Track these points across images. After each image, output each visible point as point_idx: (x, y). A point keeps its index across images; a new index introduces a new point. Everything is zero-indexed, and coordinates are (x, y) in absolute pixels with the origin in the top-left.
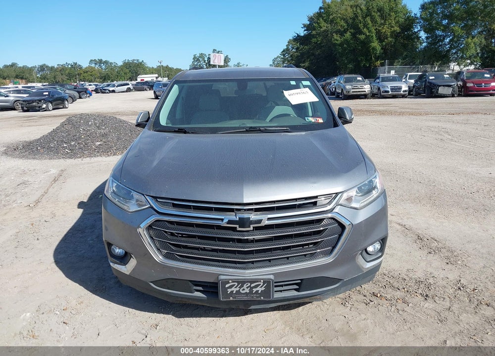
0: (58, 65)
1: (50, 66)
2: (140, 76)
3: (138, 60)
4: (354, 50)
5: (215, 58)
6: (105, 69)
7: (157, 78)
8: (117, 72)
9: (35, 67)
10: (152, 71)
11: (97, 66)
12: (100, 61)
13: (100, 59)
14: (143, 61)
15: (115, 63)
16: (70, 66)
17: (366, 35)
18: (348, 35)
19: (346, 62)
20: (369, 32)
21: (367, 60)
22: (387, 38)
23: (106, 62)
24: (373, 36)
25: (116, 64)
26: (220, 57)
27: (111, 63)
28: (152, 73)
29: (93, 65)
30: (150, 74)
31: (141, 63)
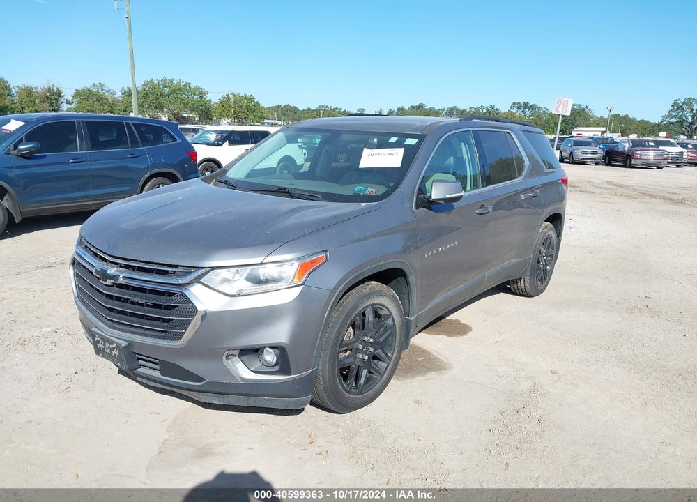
0: (470, 108)
1: (461, 109)
2: (577, 129)
3: (580, 105)
5: (559, 106)
6: (530, 116)
7: (603, 133)
8: (545, 121)
9: (444, 110)
10: (598, 122)
11: (520, 111)
12: (526, 105)
13: (525, 102)
14: (587, 107)
15: (545, 108)
16: (485, 111)
23: (533, 107)
25: (547, 109)
26: (567, 104)
27: (539, 108)
28: (598, 125)
29: (515, 110)
30: (595, 127)
31: (584, 110)
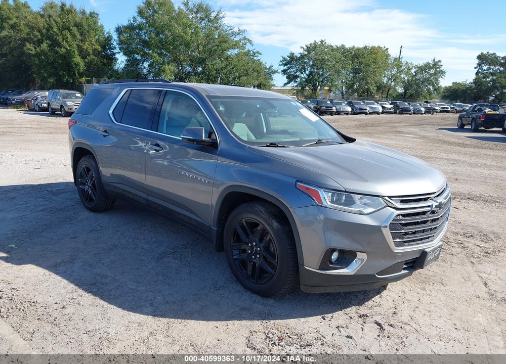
4: (52, 63)
17: (66, 49)
18: (44, 46)
19: (46, 75)
20: (69, 46)
21: (69, 76)
22: (89, 55)
24: (74, 51)
